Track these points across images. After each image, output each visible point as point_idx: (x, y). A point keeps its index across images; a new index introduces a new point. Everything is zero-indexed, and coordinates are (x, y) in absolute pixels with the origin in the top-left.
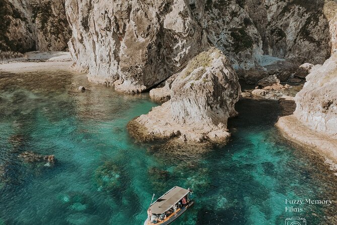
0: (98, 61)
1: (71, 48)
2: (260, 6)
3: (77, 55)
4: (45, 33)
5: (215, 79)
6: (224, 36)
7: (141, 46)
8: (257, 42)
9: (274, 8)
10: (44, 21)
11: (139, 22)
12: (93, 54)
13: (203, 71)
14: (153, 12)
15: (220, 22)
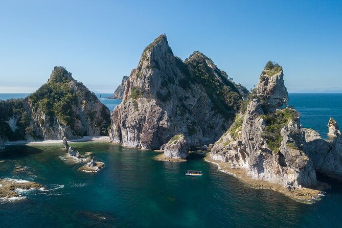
0: (129, 139)
1: (111, 134)
2: (202, 114)
3: (113, 137)
4: (92, 127)
5: (181, 144)
6: (184, 129)
7: (150, 133)
8: (199, 131)
9: (208, 115)
10: (92, 120)
11: (149, 123)
12: (126, 136)
13: (177, 141)
14: (155, 120)
15: (182, 122)
